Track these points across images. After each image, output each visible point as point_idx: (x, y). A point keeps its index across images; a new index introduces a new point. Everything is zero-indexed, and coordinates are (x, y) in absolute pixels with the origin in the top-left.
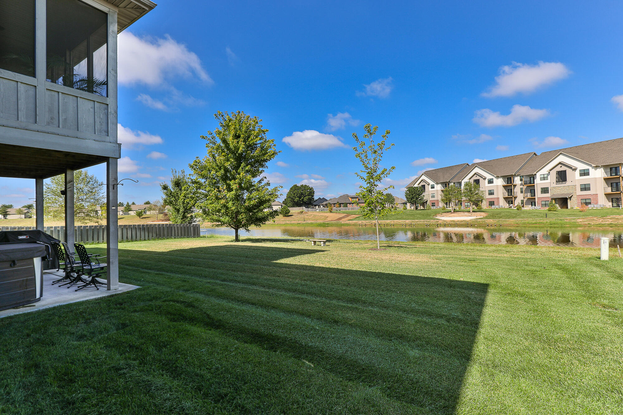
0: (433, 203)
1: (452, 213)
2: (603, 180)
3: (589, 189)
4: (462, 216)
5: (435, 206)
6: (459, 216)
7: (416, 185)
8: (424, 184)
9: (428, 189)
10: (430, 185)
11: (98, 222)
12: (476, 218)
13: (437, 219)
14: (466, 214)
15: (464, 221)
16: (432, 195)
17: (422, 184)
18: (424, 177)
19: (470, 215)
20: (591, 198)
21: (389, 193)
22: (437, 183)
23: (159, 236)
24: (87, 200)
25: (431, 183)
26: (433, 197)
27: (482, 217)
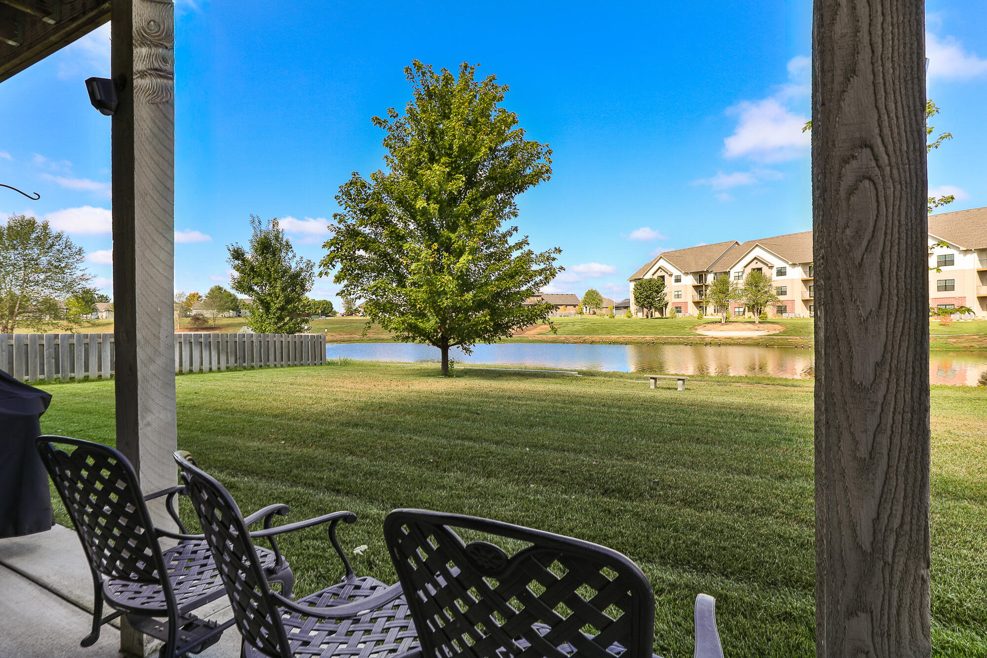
0: (677, 308)
1: (723, 324)
2: (976, 274)
3: (952, 288)
4: (743, 330)
5: (680, 312)
6: (737, 330)
7: (648, 276)
8: (663, 273)
9: (669, 282)
10: (673, 276)
11: (71, 329)
12: (768, 333)
13: (699, 335)
14: (749, 326)
15: (749, 338)
16: (676, 293)
17: (659, 273)
18: (662, 263)
19: (756, 328)
20: (954, 303)
21: (594, 289)
22: (686, 274)
23: (241, 361)
24: (48, 283)
25: (676, 272)
26: (678, 296)
27: (777, 332)
